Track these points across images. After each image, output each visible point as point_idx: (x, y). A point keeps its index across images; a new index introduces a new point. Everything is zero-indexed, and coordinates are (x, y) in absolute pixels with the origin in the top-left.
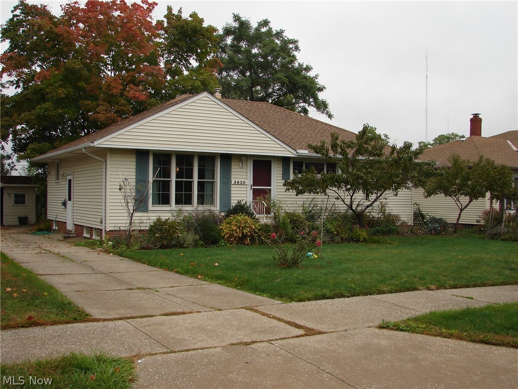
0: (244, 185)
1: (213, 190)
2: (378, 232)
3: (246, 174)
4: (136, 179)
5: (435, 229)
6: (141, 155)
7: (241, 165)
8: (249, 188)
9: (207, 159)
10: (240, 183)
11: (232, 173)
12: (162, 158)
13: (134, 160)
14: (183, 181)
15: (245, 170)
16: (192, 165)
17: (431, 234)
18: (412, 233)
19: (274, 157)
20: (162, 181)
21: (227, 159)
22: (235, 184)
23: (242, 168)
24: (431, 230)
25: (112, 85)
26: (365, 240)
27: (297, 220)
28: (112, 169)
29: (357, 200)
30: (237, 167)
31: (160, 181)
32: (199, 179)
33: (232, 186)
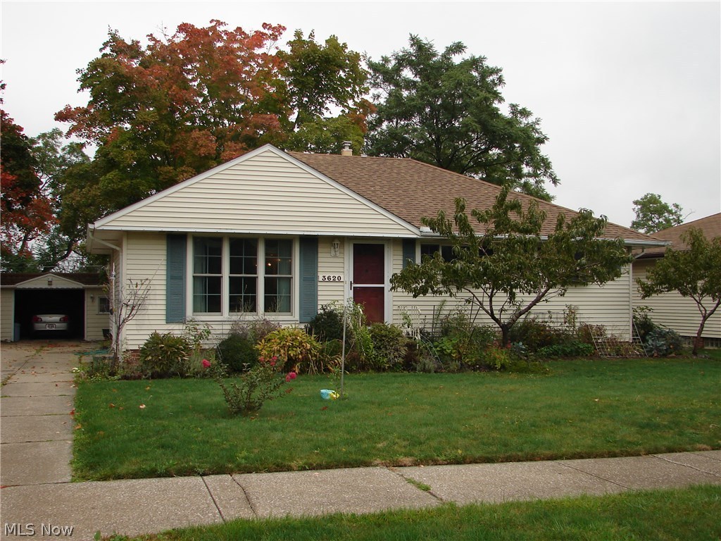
0: (339, 282)
1: (289, 290)
2: (556, 353)
3: (341, 265)
4: (167, 275)
5: (657, 348)
6: (175, 240)
7: (333, 253)
8: (347, 286)
9: (279, 245)
10: (332, 279)
11: (319, 265)
12: (208, 245)
13: (164, 247)
14: (241, 278)
15: (341, 260)
16: (255, 253)
17: (652, 356)
18: (618, 355)
19: (388, 239)
20: (209, 277)
21: (311, 244)
22: (324, 281)
23: (335, 256)
24: (651, 350)
25: (200, 142)
26: (503, 368)
27: (385, 336)
28: (129, 262)
29: (525, 303)
30: (328, 255)
31: (206, 277)
32: (266, 274)
33: (319, 284)
